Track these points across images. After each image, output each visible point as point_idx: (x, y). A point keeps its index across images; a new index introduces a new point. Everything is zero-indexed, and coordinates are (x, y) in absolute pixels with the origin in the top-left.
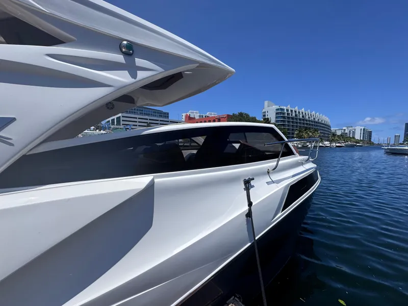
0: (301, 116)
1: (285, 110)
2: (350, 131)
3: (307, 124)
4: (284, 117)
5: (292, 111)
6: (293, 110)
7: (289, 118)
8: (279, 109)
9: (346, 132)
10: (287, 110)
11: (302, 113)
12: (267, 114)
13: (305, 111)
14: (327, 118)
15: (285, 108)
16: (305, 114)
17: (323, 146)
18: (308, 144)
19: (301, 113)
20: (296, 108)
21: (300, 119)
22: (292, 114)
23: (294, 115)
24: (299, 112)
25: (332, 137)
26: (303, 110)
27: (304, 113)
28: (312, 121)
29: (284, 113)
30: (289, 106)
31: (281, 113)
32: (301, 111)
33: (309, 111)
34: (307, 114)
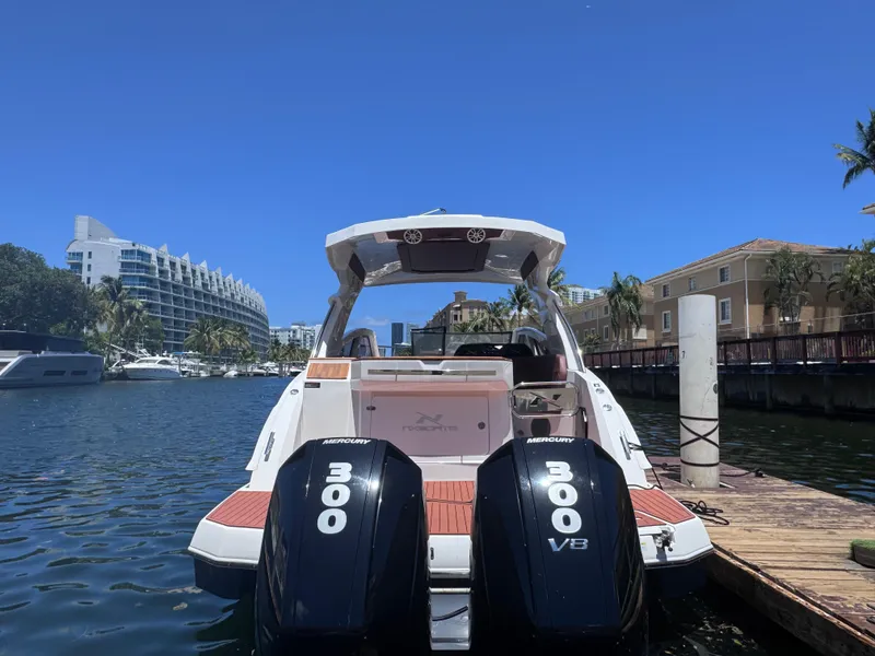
0: (199, 283)
1: (154, 259)
2: (305, 336)
3: (215, 309)
4: (150, 281)
5: (173, 264)
6: (178, 261)
7: (164, 284)
8: (132, 252)
9: (298, 336)
10: (161, 260)
11: (202, 275)
12: (85, 261)
13: (209, 271)
14: (261, 298)
15: (151, 251)
16: (210, 278)
17: (262, 375)
18: (224, 368)
19: (198, 274)
20: (186, 257)
21: (196, 292)
22: (173, 275)
23: (179, 277)
24: (194, 271)
25: (273, 348)
26: (204, 265)
27: (207, 277)
28: (228, 302)
29: (148, 269)
30: (164, 248)
31: (139, 266)
32: (197, 268)
33: (219, 271)
34: (214, 279)
